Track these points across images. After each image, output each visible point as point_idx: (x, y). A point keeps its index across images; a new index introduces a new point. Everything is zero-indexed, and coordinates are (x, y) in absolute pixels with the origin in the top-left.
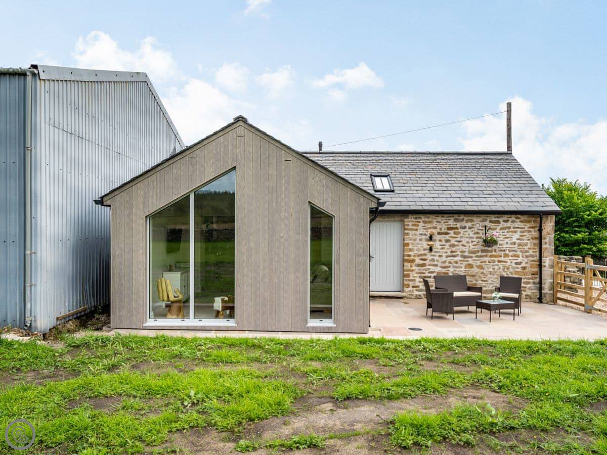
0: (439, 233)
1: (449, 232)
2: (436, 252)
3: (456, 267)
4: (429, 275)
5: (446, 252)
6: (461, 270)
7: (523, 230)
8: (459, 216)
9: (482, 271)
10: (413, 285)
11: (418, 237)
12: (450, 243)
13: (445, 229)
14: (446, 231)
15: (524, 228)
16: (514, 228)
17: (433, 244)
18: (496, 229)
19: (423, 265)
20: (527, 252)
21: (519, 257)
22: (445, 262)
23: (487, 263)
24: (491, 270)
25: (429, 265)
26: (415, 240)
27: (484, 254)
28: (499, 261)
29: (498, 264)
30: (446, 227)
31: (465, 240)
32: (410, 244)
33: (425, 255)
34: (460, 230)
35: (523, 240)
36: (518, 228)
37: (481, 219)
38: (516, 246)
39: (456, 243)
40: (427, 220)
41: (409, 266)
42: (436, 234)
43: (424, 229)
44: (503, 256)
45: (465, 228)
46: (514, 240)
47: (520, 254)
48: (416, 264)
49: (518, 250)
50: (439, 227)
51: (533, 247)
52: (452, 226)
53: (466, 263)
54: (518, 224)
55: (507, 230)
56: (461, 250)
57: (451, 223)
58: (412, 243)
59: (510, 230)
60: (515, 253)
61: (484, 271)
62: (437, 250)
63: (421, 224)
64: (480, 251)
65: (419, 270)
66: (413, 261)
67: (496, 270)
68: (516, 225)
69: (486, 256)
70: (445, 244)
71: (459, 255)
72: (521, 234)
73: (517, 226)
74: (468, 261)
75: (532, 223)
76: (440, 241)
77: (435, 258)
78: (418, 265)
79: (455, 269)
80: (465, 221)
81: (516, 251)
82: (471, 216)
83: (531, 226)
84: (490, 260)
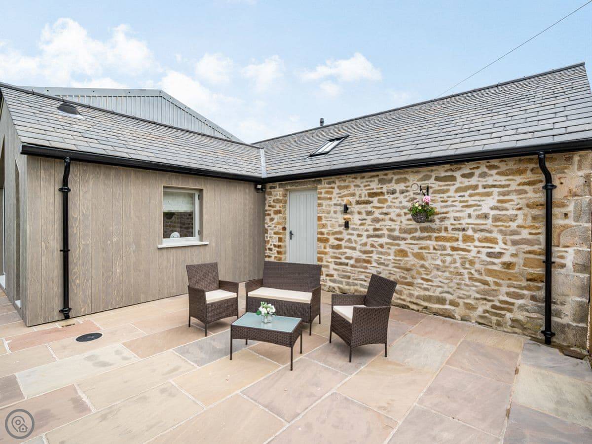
0: (358, 203)
1: (371, 199)
2: (354, 229)
3: (381, 253)
4: (346, 261)
5: (367, 230)
6: (389, 257)
7: (506, 189)
8: (386, 175)
9: (422, 262)
10: (327, 273)
11: (332, 209)
12: (372, 217)
13: (365, 196)
14: (367, 198)
15: (508, 186)
16: (484, 187)
17: (350, 218)
18: (447, 191)
19: (338, 247)
20: (514, 233)
21: (497, 243)
22: (365, 244)
23: (432, 251)
24: (439, 262)
25: (346, 247)
26: (329, 213)
27: (426, 234)
28: (454, 249)
29: (451, 253)
30: (366, 192)
31: (394, 211)
32: (323, 218)
33: (340, 233)
34: (386, 197)
35: (507, 209)
36: (494, 186)
37: (420, 176)
38: (490, 221)
39: (381, 217)
40: (343, 184)
41: (323, 247)
42: (354, 203)
43: (339, 197)
44: (461, 239)
45: (393, 192)
46: (485, 209)
47: (500, 237)
48: (330, 245)
49: (495, 229)
50: (358, 193)
51: (529, 222)
52: (375, 191)
53: (396, 247)
54: (494, 178)
55: (470, 192)
56: (388, 227)
57: (375, 186)
58: (326, 217)
59: (477, 191)
60: (488, 235)
61: (426, 264)
62: (354, 226)
63: (336, 191)
64: (419, 230)
65: (334, 253)
66: (327, 240)
67: (447, 264)
68: (490, 181)
69: (429, 238)
70: (365, 217)
71: (386, 235)
72: (502, 198)
73: (491, 183)
74: (399, 245)
75: (529, 172)
76: (359, 213)
77: (354, 238)
78: (333, 247)
79: (381, 256)
80: (394, 181)
81: (490, 232)
82: (404, 173)
83: (526, 180)
84: (437, 245)
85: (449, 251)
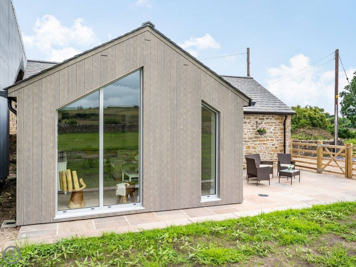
9: (255, 150)
15: (276, 123)
18: (262, 123)
23: (258, 145)
24: (260, 149)
35: (276, 130)
36: (273, 123)
37: (254, 117)
38: (272, 134)
45: (246, 123)
46: (271, 130)
47: (275, 139)
49: (274, 136)
51: (280, 134)
54: (273, 120)
59: (269, 124)
64: (254, 138)
69: (257, 141)
72: (275, 127)
74: (247, 144)
75: (280, 120)
80: (246, 118)
82: (249, 115)
83: (280, 122)
85: (263, 145)
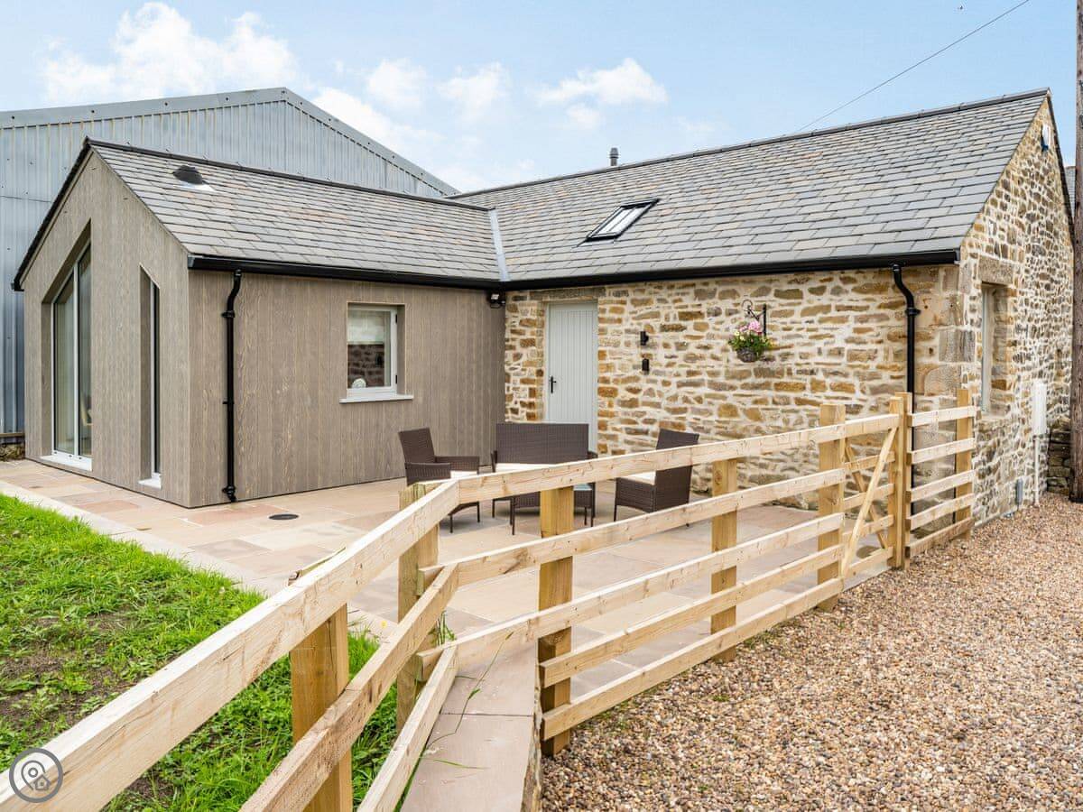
0: (664, 328)
1: (683, 323)
2: (657, 373)
3: (699, 412)
4: (645, 427)
5: (678, 375)
6: (710, 418)
7: (864, 313)
8: (706, 284)
9: (758, 424)
10: (614, 448)
11: (623, 338)
12: (685, 352)
13: (675, 318)
14: (678, 322)
15: (867, 308)
16: (839, 309)
17: (650, 355)
18: (792, 313)
19: (633, 403)
20: (874, 376)
21: (853, 392)
22: (675, 398)
23: (770, 406)
24: (780, 423)
25: (645, 404)
26: (616, 345)
27: (762, 380)
28: (800, 402)
29: (797, 408)
30: (676, 312)
31: (718, 343)
32: (607, 353)
33: (636, 379)
34: (706, 320)
35: (865, 343)
36: (850, 308)
37: (755, 288)
38: (844, 360)
39: (698, 352)
40: (640, 296)
41: (607, 403)
42: (657, 329)
43: (634, 318)
44: (808, 386)
45: (717, 313)
46: (839, 343)
47: (857, 383)
48: (619, 401)
49: (851, 371)
50: (663, 313)
52: (690, 309)
53: (721, 402)
54: (851, 297)
55: (820, 315)
56: (708, 369)
57: (689, 302)
58: (611, 353)
59: (829, 315)
60: (843, 380)
61: (763, 426)
62: (658, 368)
63: (629, 308)
64: (753, 374)
65: (625, 413)
66: (613, 393)
67: (791, 425)
68: (845, 300)
69: (766, 386)
70: (675, 353)
71: (706, 383)
72: (859, 325)
73: (846, 303)
74: (724, 398)
75: (890, 290)
76: (666, 346)
77: (657, 387)
78: (623, 404)
79: (698, 417)
80: (717, 295)
81: (846, 375)
82: (731, 283)
83: (887, 301)
84: (777, 396)
85: (793, 406)
